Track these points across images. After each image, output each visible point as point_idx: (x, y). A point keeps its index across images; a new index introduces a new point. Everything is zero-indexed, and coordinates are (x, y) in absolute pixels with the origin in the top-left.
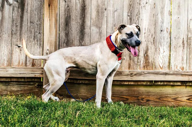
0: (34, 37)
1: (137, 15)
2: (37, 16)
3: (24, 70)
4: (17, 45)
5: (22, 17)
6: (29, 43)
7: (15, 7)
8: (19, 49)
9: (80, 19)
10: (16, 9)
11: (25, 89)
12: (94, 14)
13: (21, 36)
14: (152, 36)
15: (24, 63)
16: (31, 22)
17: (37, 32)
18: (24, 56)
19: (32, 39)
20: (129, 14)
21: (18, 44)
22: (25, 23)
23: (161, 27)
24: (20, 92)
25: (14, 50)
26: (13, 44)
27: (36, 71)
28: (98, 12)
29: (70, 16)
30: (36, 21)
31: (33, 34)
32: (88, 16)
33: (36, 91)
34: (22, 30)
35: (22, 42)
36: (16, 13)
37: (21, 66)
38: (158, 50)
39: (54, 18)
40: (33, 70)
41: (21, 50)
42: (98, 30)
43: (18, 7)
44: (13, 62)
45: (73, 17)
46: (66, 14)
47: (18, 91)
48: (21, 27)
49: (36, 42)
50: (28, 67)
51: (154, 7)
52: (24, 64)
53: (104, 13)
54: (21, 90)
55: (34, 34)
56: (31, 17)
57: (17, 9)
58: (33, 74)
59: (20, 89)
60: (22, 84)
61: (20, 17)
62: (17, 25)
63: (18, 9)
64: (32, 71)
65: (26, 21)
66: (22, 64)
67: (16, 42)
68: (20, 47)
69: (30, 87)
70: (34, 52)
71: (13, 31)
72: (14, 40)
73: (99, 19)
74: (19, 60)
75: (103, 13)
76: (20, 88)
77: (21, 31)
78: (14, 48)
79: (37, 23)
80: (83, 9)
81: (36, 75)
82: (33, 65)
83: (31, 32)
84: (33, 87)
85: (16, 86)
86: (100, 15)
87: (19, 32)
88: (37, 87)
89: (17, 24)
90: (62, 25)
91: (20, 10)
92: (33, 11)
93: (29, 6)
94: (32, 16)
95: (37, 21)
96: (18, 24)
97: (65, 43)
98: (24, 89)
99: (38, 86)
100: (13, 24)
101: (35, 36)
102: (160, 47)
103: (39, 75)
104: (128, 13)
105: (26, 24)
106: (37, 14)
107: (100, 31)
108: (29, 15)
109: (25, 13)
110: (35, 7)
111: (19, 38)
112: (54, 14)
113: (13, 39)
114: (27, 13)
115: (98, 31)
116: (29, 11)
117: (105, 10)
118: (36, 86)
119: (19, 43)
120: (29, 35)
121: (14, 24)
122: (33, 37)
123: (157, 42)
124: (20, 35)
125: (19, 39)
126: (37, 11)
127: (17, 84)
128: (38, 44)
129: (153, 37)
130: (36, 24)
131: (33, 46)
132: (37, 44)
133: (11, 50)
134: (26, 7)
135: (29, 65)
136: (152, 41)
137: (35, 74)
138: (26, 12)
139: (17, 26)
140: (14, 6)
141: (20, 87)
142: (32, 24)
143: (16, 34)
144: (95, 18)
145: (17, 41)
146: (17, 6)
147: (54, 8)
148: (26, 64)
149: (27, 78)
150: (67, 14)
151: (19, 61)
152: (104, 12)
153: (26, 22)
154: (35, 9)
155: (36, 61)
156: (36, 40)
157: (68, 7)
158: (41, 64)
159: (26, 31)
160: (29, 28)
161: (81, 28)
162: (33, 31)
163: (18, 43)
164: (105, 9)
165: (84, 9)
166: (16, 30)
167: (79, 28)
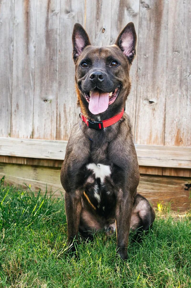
0: (181, 81)
2: (186, 37)
3: (158, 151)
4: (147, 100)
5: (156, 40)
6: (171, 94)
7: (143, 20)
8: (151, 107)
10: (145, 23)
11: (162, 191)
13: (155, 80)
15: (161, 137)
16: (173, 49)
17: (186, 72)
18: (159, 122)
19: (176, 87)
21: (149, 96)
22: (162, 53)
24: (151, 196)
25: (141, 109)
26: (140, 97)
27: (182, 155)
30: (183, 47)
31: (178, 76)
33: (182, 197)
34: (157, 67)
35: (156, 92)
36: (146, 31)
37: (154, 142)
40: (175, 152)
41: (154, 109)
43: (148, 19)
44: (139, 134)
47: (149, 194)
48: (155, 60)
49: (184, 93)
50: (167, 145)
52: (160, 140)
54: (154, 194)
56: (174, 38)
57: (147, 24)
58: (175, 162)
59: (153, 191)
60: (157, 182)
61: (152, 40)
62: (148, 58)
63: (150, 24)
65: (165, 47)
66: (157, 138)
67: (145, 93)
68: (153, 104)
69: (172, 187)
70: (180, 113)
71: (139, 69)
72: (142, 88)
74: (151, 130)
76: (152, 189)
77: (155, 68)
78: (142, 105)
79: (187, 51)
81: (180, 164)
82: (179, 141)
83: (175, 71)
84: (177, 188)
85: (144, 183)
87: (150, 72)
88: (185, 189)
89: (147, 56)
91: (153, 25)
92: (178, 25)
93: (171, 15)
94: (176, 37)
95: (187, 47)
98: (160, 192)
99: (187, 188)
100: (140, 55)
101: (183, 78)
105: (165, 54)
106: (185, 31)
108: (170, 33)
111: (151, 83)
113: (139, 86)
114: (166, 31)
116: (170, 26)
118: (183, 187)
119: (151, 95)
121: (142, 56)
122: (178, 82)
124: (154, 77)
125: (150, 87)
127: (147, 181)
130: (185, 54)
131: (178, 100)
132: (185, 97)
133: (135, 108)
134: (164, 18)
137: (180, 162)
138: (165, 29)
139: (146, 59)
140: (141, 17)
141: (152, 187)
142: (176, 53)
143: (146, 77)
145: (147, 91)
146: (147, 16)
148: (164, 138)
151: (151, 133)
153: (165, 50)
154: (183, 21)
155: (183, 134)
156: (184, 88)
159: (165, 68)
160: (170, 63)
162: (178, 68)
166: (146, 68)
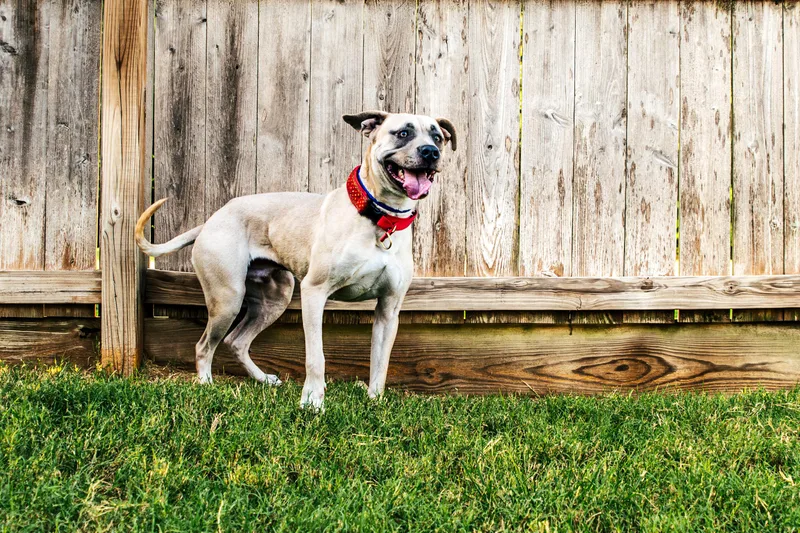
1: (409, 96)
9: (222, 109)
12: (268, 92)
14: (459, 163)
20: (384, 93)
23: (486, 134)
28: (280, 85)
29: (188, 101)
32: (248, 99)
38: (477, 208)
39: (135, 107)
42: (281, 146)
45: (198, 103)
46: (176, 94)
51: (466, 70)
53: (301, 90)
55: (71, 162)
64: (66, 283)
73: (284, 107)
75: (296, 87)
80: (231, 77)
86: (287, 95)
90: (164, 130)
96: (18, 127)
97: (173, 188)
102: (485, 200)
103: (88, 298)
104: (380, 88)
107: (289, 148)
109: (39, 91)
110: (71, 72)
112: (135, 94)
115: (282, 149)
117: (305, 79)
120: (54, 163)
123: (476, 184)
126: (78, 82)
128: (84, 194)
129: (462, 168)
135: (55, 263)
136: (460, 182)
144: (272, 107)
147: (135, 74)
149: (49, 306)
150: (180, 93)
152: (299, 87)
157: (182, 68)
158: (94, 259)
161: (226, 139)
163: (17, 191)
164: (305, 77)
165: (233, 74)
167: (218, 138)
